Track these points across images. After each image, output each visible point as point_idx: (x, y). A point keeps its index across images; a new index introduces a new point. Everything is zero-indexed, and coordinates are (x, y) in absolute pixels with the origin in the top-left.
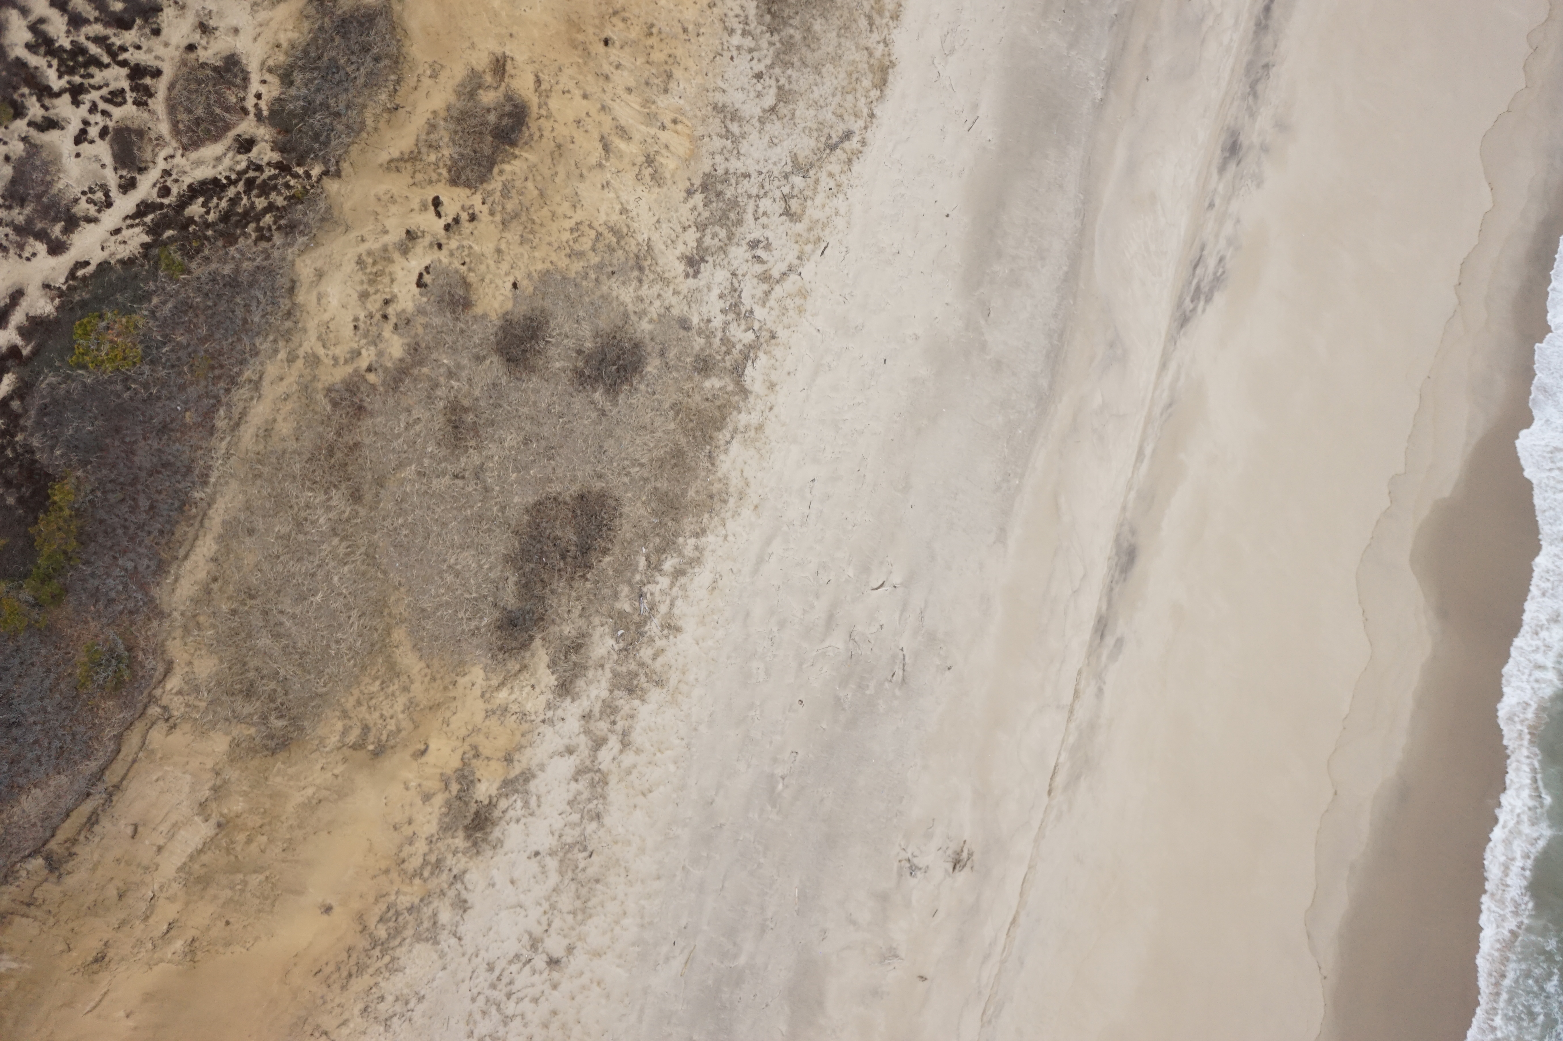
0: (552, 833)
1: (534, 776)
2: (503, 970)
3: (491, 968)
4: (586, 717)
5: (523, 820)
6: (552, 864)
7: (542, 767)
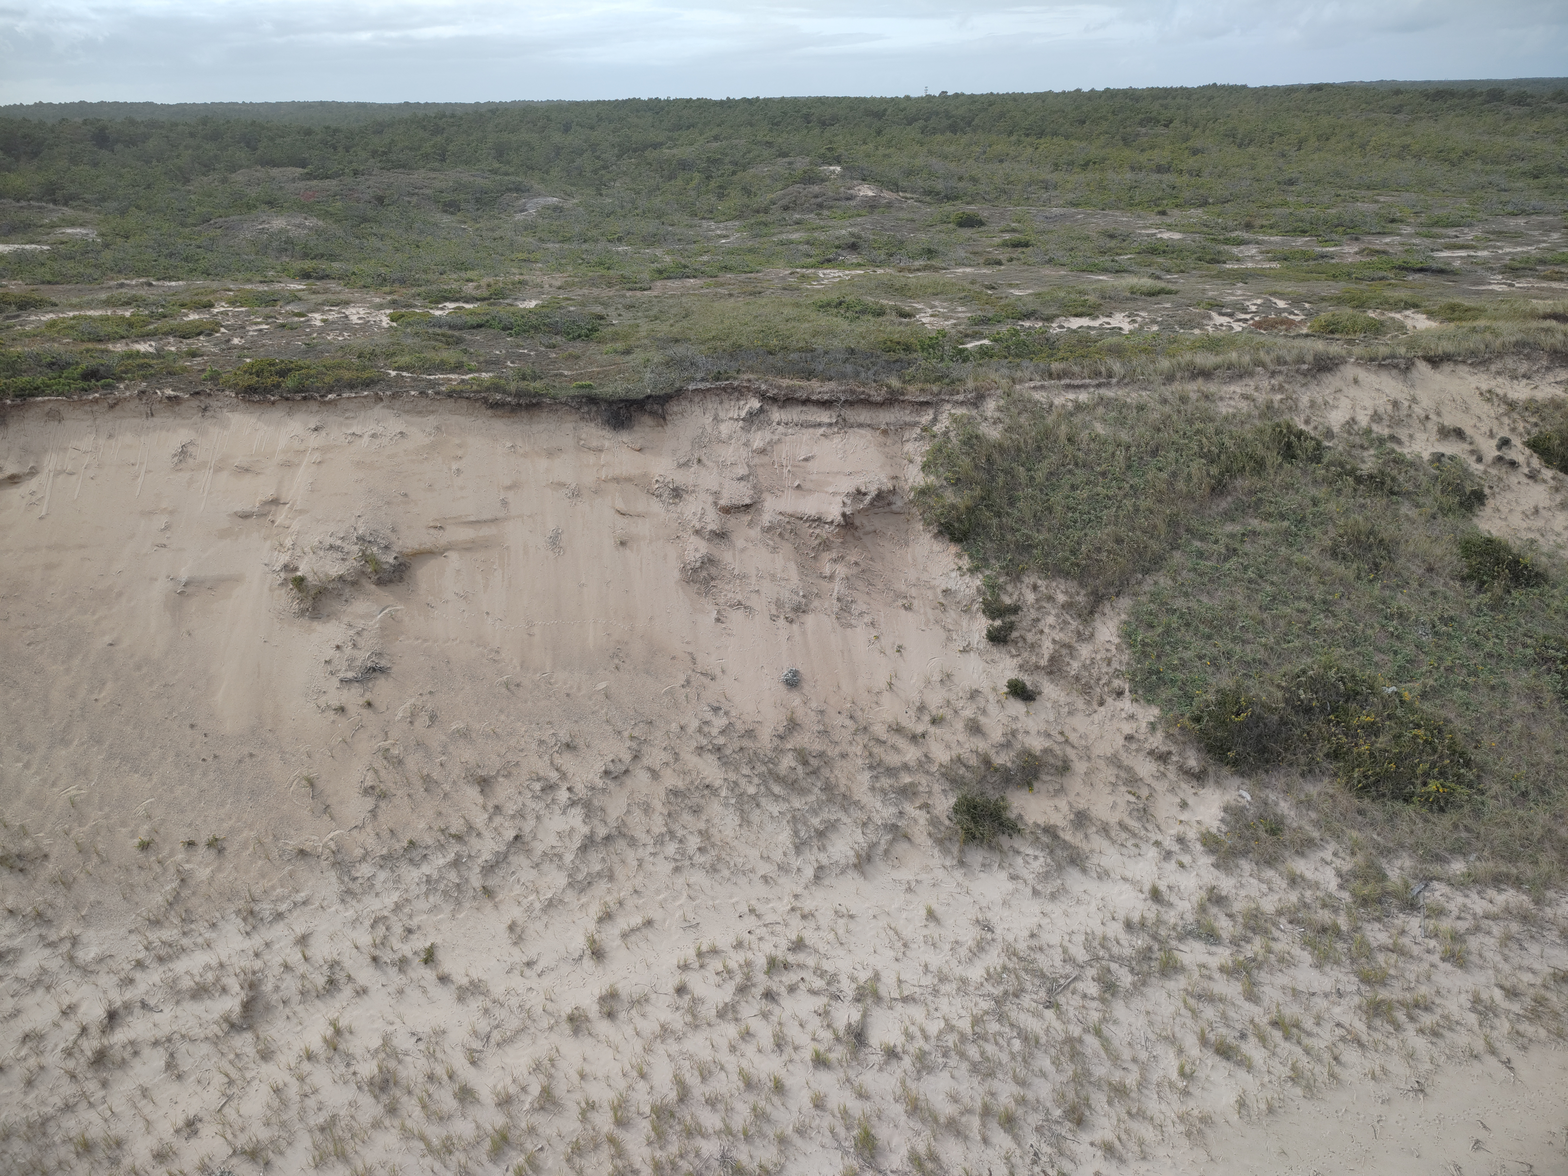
0: (1032, 936)
1: (1084, 870)
2: (801, 966)
3: (798, 945)
4: (1216, 898)
5: (1020, 885)
6: (994, 959)
7: (1104, 875)
